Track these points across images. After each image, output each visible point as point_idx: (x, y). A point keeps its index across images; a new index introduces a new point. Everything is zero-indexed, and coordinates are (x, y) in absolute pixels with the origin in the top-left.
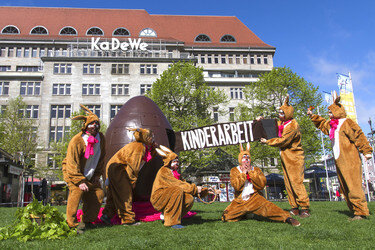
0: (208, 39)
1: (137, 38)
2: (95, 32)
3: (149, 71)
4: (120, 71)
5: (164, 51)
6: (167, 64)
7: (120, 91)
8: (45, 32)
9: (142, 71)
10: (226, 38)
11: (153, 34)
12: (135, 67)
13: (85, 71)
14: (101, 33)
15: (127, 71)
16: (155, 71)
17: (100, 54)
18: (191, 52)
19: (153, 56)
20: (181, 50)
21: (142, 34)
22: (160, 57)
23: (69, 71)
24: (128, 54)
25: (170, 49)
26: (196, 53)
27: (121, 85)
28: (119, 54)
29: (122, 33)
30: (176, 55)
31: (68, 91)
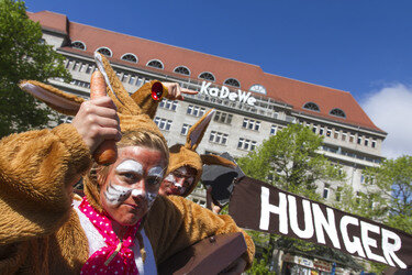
0: (317, 109)
1: (247, 91)
2: (208, 77)
3: (251, 126)
4: (223, 120)
5: (271, 110)
6: (271, 124)
7: (218, 139)
8: (161, 66)
9: (245, 124)
10: (335, 112)
11: (263, 91)
12: (238, 120)
13: (189, 111)
14: (212, 79)
15: (229, 121)
16: (257, 128)
17: (207, 98)
18: (298, 118)
19: (258, 113)
20: (288, 113)
21: (253, 89)
22: (266, 115)
23: (174, 107)
24: (234, 105)
25: (277, 109)
26: (302, 120)
27: (220, 134)
28: (226, 103)
29: (233, 84)
30: (282, 116)
31: (168, 127)
